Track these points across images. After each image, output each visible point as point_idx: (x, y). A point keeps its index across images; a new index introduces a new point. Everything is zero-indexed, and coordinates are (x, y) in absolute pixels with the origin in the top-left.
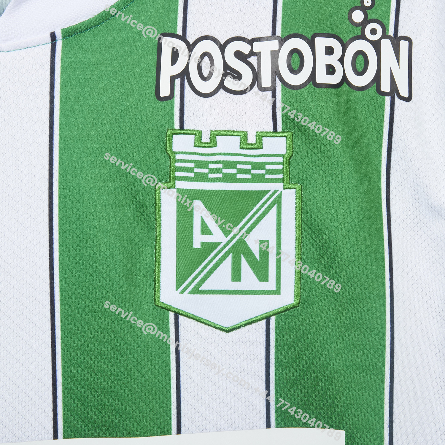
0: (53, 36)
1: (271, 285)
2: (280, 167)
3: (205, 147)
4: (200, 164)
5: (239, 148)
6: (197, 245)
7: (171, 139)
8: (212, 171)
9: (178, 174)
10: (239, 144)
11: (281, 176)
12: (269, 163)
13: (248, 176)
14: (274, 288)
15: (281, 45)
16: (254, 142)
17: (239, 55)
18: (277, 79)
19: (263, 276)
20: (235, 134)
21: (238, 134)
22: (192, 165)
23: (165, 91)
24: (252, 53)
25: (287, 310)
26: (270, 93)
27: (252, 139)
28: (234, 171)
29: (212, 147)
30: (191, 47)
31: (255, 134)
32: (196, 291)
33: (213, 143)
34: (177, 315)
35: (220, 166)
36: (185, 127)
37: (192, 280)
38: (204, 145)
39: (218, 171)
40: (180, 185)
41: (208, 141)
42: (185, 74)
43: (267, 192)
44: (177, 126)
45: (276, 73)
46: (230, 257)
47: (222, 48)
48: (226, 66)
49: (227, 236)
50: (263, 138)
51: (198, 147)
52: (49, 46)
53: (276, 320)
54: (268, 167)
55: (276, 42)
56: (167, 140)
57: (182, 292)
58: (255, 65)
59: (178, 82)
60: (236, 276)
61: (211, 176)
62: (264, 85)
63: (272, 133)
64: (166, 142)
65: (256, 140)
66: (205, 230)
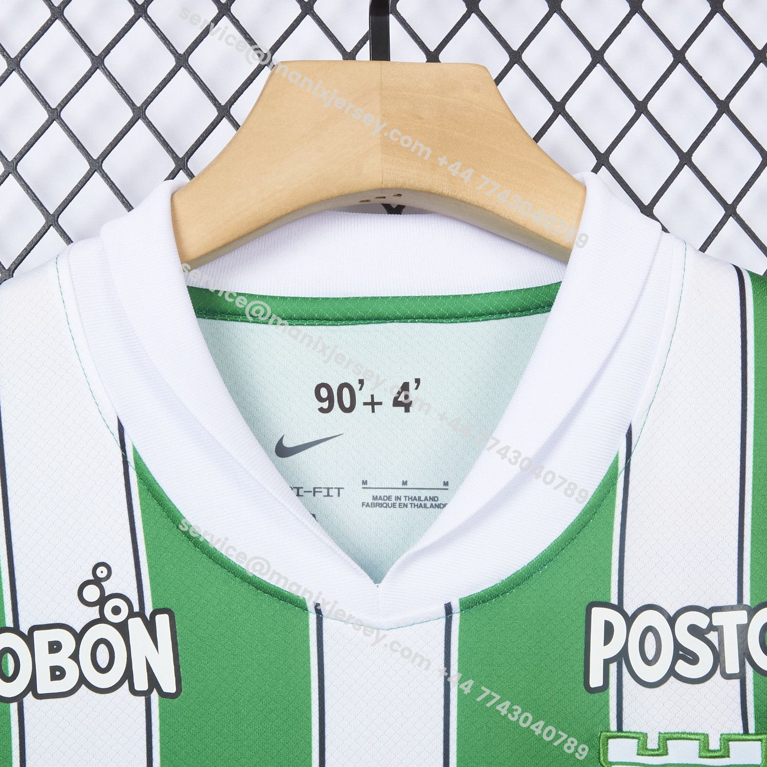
0: (448, 609)
3: (652, 755)
5: (698, 756)
7: (606, 745)
10: (698, 751)
15: (750, 617)
16: (717, 747)
17: (694, 630)
18: (747, 664)
20: (692, 737)
21: (697, 737)
23: (596, 680)
24: (711, 628)
26: (736, 683)
27: (714, 744)
29: (662, 755)
30: (629, 621)
31: (719, 736)
33: (663, 750)
36: (625, 728)
38: (650, 753)
41: (656, 747)
42: (622, 656)
44: (613, 726)
45: (745, 655)
47: (672, 621)
48: (677, 646)
50: (730, 743)
51: (642, 755)
52: (443, 621)
55: (744, 613)
56: (601, 746)
58: (716, 644)
59: (613, 667)
62: (728, 671)
63: (742, 735)
64: (599, 749)
65: (721, 746)
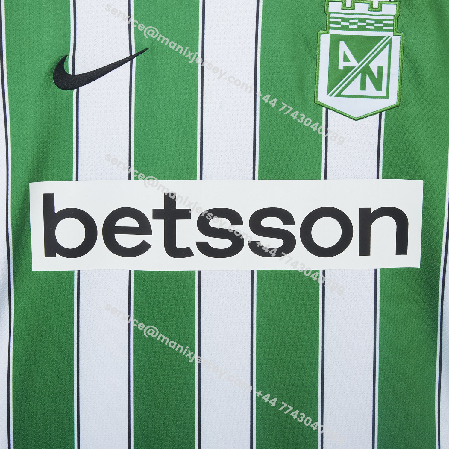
1: (383, 93)
2: (392, 22)
3: (348, 10)
4: (344, 20)
5: (368, 10)
6: (341, 68)
7: (328, 4)
8: (352, 24)
9: (331, 25)
10: (368, 8)
11: (392, 28)
12: (385, 20)
13: (373, 28)
14: (385, 95)
16: (377, 7)
19: (378, 87)
20: (366, 2)
21: (368, 2)
22: (340, 20)
25: (392, 108)
27: (375, 5)
28: (364, 24)
29: (352, 9)
31: (378, 2)
32: (339, 95)
33: (352, 7)
34: (327, 109)
35: (357, 21)
37: (337, 89)
38: (347, 8)
39: (355, 24)
40: (332, 32)
41: (350, 6)
43: (384, 37)
46: (360, 75)
49: (358, 62)
50: (383, 5)
51: (343, 9)
53: (386, 114)
54: (384, 22)
56: (326, 5)
57: (331, 96)
60: (363, 87)
61: (351, 27)
63: (388, 2)
64: (325, 7)
65: (378, 6)
66: (346, 59)
